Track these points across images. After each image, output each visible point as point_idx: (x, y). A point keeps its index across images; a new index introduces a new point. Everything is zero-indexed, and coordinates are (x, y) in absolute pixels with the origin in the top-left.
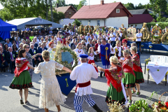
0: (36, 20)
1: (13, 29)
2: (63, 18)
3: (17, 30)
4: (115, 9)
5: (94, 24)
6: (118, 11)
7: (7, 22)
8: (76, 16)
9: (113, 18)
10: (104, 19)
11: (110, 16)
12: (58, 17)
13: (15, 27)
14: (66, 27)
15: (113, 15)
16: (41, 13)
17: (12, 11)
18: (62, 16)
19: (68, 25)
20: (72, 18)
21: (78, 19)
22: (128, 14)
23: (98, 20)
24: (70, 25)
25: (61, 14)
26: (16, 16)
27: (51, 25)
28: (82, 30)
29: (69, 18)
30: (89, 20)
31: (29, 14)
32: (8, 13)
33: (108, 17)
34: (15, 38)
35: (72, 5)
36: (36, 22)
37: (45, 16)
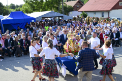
0: (51, 13)
1: (33, 21)
2: (72, 11)
4: (119, 2)
5: (99, 16)
6: (121, 4)
7: (26, 14)
8: (83, 9)
9: (116, 10)
10: (108, 11)
11: (114, 8)
12: (68, 10)
13: (34, 19)
16: (54, 7)
17: (32, 5)
18: (71, 9)
19: (76, 17)
20: (80, 10)
23: (103, 12)
24: (78, 16)
25: (70, 7)
26: (34, 10)
27: (62, 17)
28: (88, 21)
29: (77, 10)
30: (95, 12)
31: (44, 8)
33: (111, 10)
36: (51, 15)
37: (57, 9)
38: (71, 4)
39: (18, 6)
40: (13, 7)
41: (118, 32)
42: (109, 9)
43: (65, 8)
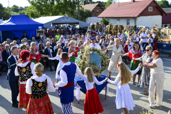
0: (63, 18)
1: (40, 27)
2: (90, 16)
3: (43, 28)
4: (148, 7)
5: (123, 23)
6: (151, 9)
7: (32, 19)
8: (104, 14)
9: (144, 17)
10: (135, 18)
11: (142, 14)
12: (85, 15)
13: (42, 25)
14: (93, 26)
15: (145, 13)
16: (67, 10)
17: (39, 8)
18: (89, 14)
19: (95, 24)
20: (99, 16)
22: (162, 13)
23: (128, 18)
24: (98, 23)
25: (88, 11)
26: (43, 14)
27: (78, 23)
28: (110, 29)
29: (96, 16)
30: (118, 18)
31: (55, 12)
32: (34, 10)
33: (138, 16)
34: (41, 36)
35: (100, 2)
36: (63, 21)
37: (72, 13)
38: (90, 7)
39: (22, 9)
40: (16, 9)
42: (136, 15)
43: (82, 12)
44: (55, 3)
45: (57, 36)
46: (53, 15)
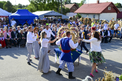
0: (51, 12)
1: (36, 18)
2: (69, 12)
3: (38, 18)
4: (108, 7)
6: (109, 9)
8: (78, 11)
9: (105, 14)
10: (99, 14)
11: (104, 12)
12: (66, 11)
13: (37, 16)
14: (71, 19)
15: (105, 11)
16: (54, 8)
17: (36, 6)
18: (68, 11)
19: (72, 17)
20: (76, 12)
21: (80, 13)
22: (117, 11)
23: (94, 14)
24: (74, 17)
25: (68, 9)
26: (38, 10)
27: (61, 16)
28: (82, 21)
29: (73, 12)
31: (46, 8)
32: (33, 7)
34: (37, 24)
35: (75, 3)
36: (51, 14)
37: (57, 10)
38: (69, 6)
39: (24, 6)
40: (20, 6)
41: (107, 31)
42: (100, 12)
43: (63, 9)
44: (47, 2)
45: (47, 24)
46: (45, 10)
